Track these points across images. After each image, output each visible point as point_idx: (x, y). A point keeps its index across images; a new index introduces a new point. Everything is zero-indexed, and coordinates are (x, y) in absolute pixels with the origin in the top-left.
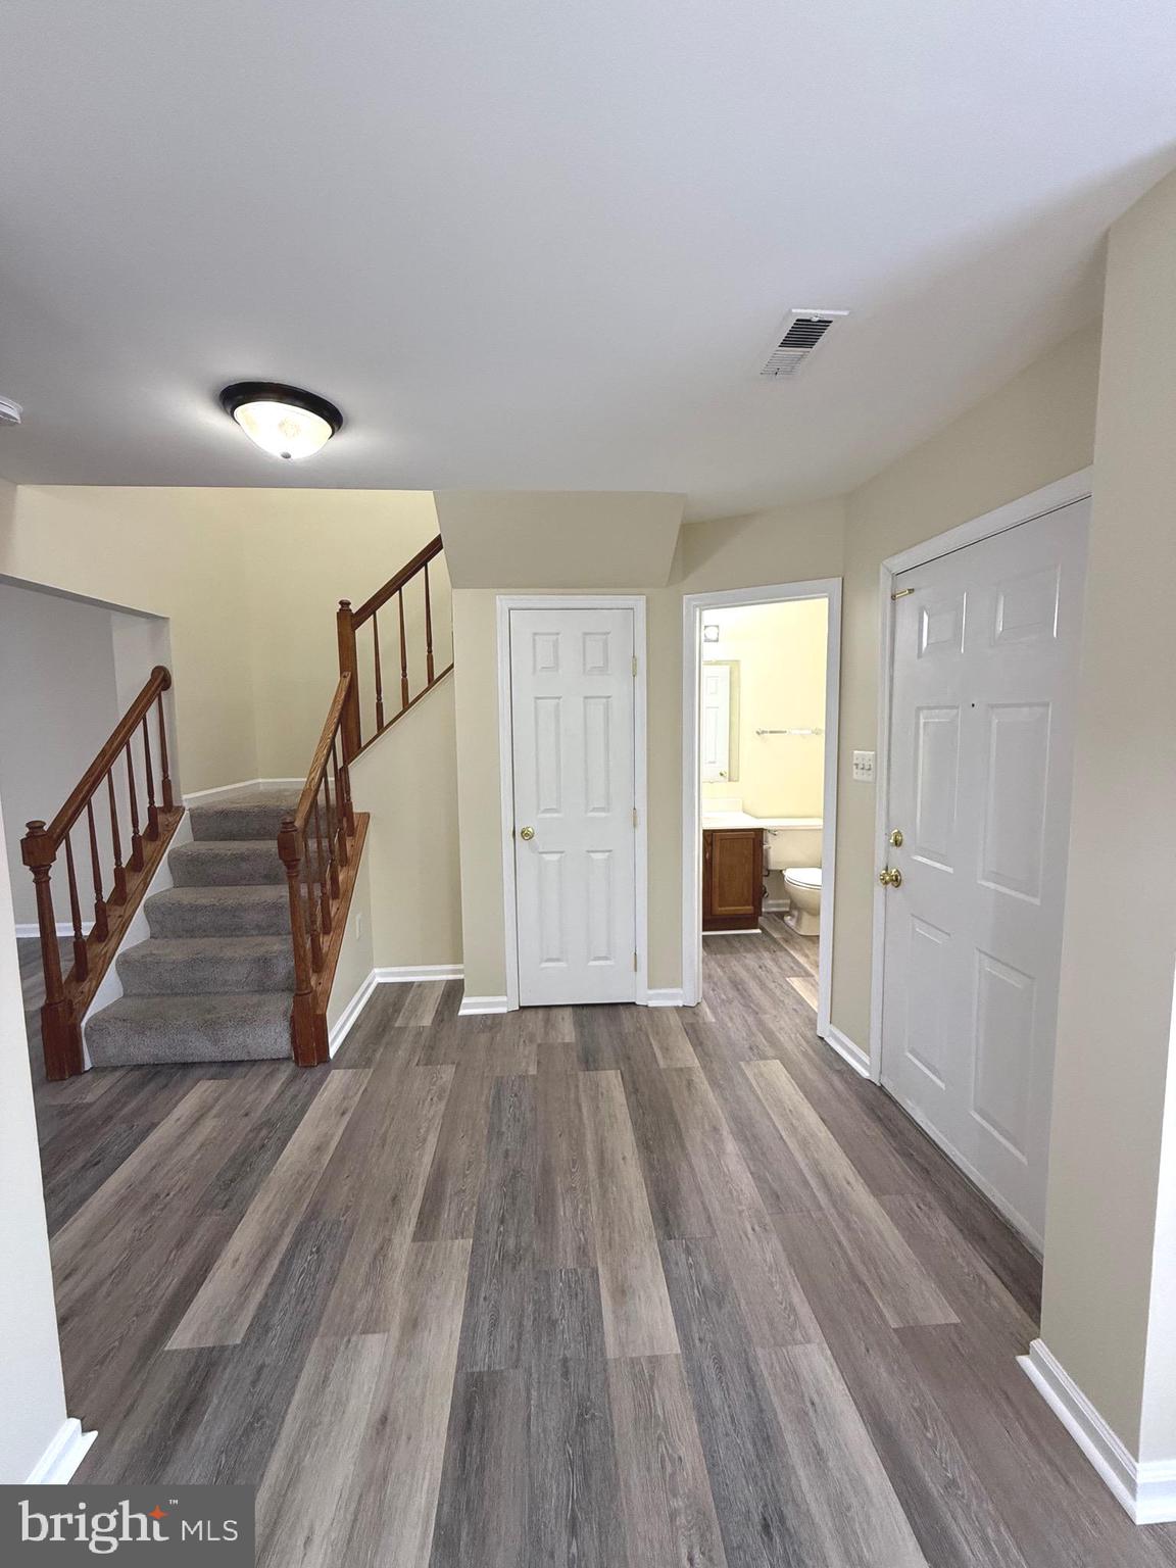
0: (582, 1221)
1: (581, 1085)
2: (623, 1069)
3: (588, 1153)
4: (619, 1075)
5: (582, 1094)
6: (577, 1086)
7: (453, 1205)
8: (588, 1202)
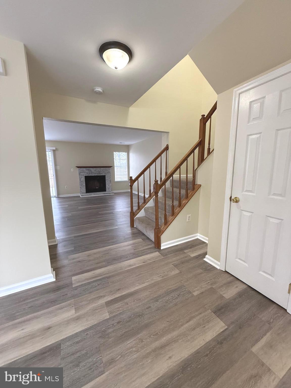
0: (126, 354)
1: (203, 315)
2: (230, 328)
3: (165, 338)
4: (224, 329)
5: (198, 318)
6: (201, 314)
7: (121, 305)
8: (137, 351)
